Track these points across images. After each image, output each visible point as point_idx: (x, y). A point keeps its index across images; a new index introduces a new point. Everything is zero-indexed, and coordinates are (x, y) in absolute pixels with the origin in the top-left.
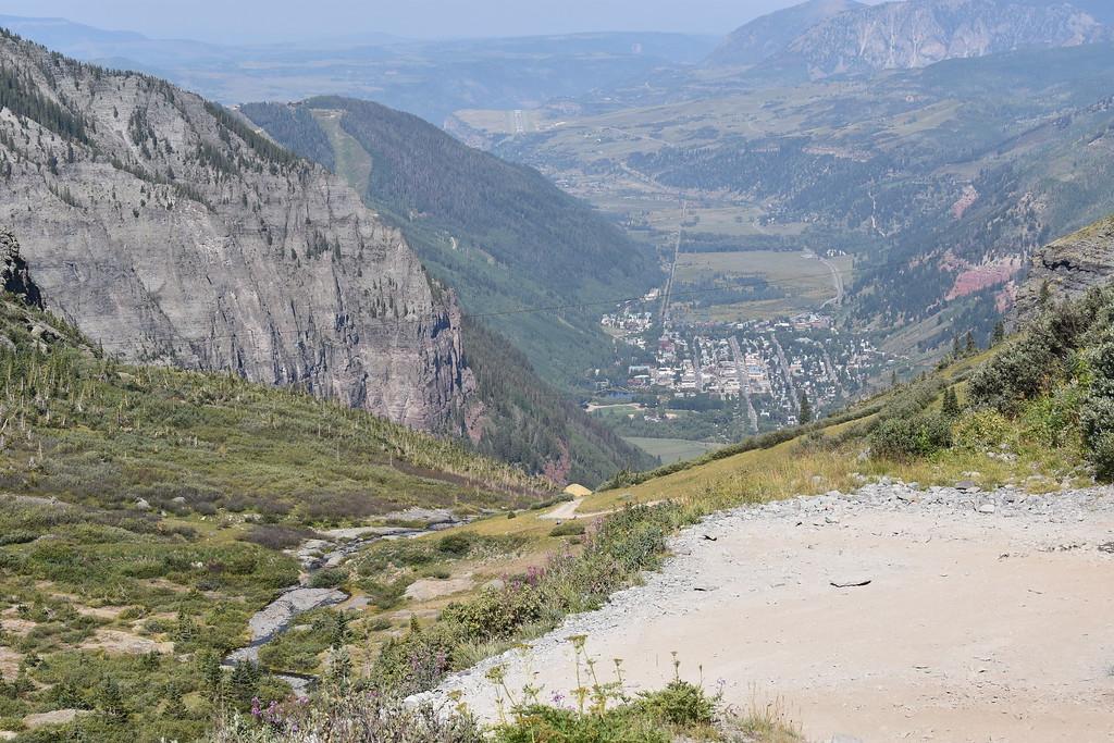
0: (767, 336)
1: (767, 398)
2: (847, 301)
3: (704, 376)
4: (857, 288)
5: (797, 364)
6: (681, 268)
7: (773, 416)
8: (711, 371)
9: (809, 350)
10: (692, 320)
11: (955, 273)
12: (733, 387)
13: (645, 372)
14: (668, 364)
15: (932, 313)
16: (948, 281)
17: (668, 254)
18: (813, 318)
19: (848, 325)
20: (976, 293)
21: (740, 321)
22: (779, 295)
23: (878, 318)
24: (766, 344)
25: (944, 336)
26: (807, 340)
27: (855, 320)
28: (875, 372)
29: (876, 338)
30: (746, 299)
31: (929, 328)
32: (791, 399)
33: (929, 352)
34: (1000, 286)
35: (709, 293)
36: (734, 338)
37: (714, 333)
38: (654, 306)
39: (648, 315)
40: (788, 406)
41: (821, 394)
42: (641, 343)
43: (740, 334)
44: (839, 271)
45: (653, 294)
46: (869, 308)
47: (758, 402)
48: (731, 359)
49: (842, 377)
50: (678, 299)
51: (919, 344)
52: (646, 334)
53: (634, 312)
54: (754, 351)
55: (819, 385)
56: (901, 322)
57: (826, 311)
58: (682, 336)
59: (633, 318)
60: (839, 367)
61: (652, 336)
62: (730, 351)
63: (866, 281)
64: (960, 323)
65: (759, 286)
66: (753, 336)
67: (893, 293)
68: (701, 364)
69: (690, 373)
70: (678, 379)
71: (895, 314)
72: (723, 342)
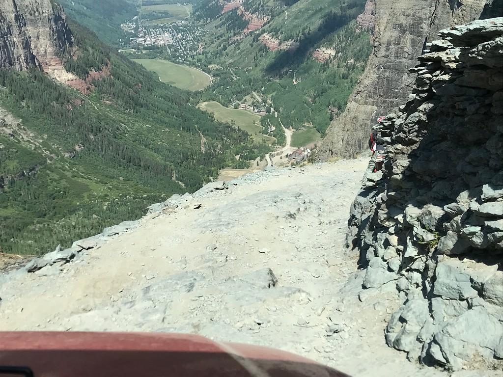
0: (170, 28)
1: (172, 45)
2: (192, 16)
3: (153, 40)
4: (194, 13)
5: (180, 35)
6: (143, 10)
7: (175, 51)
8: (155, 38)
9: (183, 31)
10: (147, 24)
11: (223, 5)
12: (161, 43)
13: (135, 40)
14: (142, 37)
15: (218, 18)
16: (222, 8)
17: (139, 6)
18: (183, 22)
19: (193, 23)
20: (230, 11)
21: (161, 24)
22: (172, 16)
23: (202, 20)
24: (170, 30)
25: (224, 24)
26: (182, 28)
27: (195, 22)
28: (204, 36)
29: (203, 26)
30: (163, 18)
31: (218, 22)
32: (180, 45)
33: (219, 29)
34: (238, 8)
35: (151, 16)
36: (160, 29)
37: (155, 27)
38: (136, 21)
39: (134, 23)
40: (179, 47)
41: (188, 43)
42: (133, 31)
43: (162, 28)
44: (188, 9)
45: (135, 18)
46: (199, 18)
47: (170, 47)
48: (160, 35)
49: (194, 38)
50: (143, 19)
51: (216, 27)
52: (134, 29)
53: (130, 23)
54: (167, 32)
55: (187, 41)
56: (209, 21)
57: (187, 19)
58: (145, 29)
59: (130, 25)
60: (193, 35)
61: (136, 29)
62: (160, 32)
63: (197, 11)
64: (227, 20)
65: (166, 14)
66: (166, 28)
67: (205, 13)
68: (151, 36)
69: (148, 39)
70: (145, 41)
71: (207, 19)
72: (157, 30)
